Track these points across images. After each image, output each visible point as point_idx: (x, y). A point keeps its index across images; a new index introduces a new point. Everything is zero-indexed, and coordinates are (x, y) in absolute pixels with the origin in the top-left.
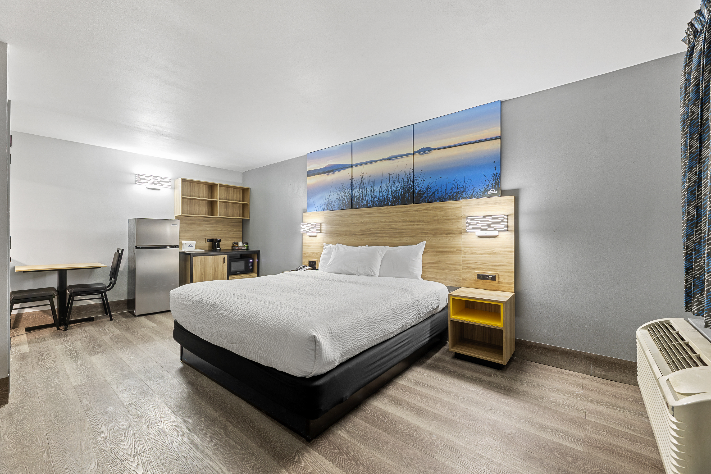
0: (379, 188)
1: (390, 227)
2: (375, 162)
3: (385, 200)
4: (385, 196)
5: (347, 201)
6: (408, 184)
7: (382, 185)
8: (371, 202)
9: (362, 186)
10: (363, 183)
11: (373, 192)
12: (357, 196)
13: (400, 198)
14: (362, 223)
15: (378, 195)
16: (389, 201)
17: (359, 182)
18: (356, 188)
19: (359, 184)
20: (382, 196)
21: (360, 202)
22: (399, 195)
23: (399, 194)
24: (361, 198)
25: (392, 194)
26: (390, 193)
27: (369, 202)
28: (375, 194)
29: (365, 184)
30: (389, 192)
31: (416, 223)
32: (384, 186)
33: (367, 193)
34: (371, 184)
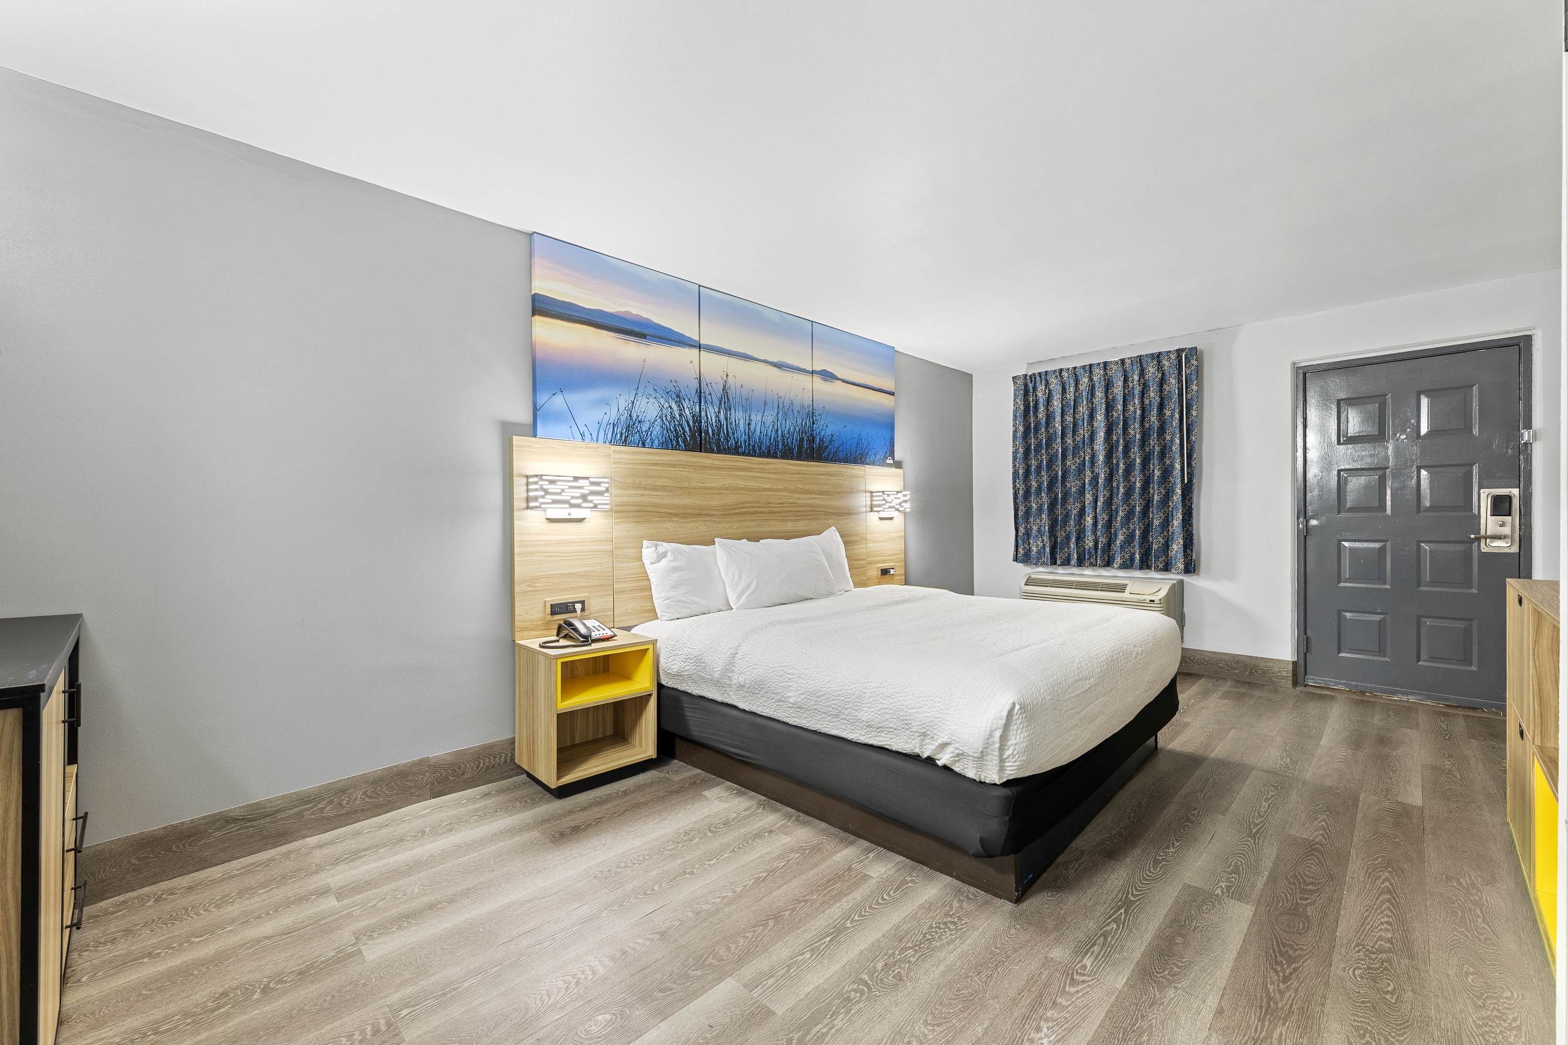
0: (759, 417)
1: (779, 501)
2: (751, 359)
3: (770, 445)
4: (771, 436)
5: (687, 429)
6: (806, 424)
7: (766, 414)
8: (745, 444)
9: (725, 403)
10: (728, 397)
11: (749, 424)
12: (714, 424)
13: (795, 448)
14: (726, 489)
15: (758, 433)
16: (778, 449)
17: (718, 391)
18: (712, 403)
19: (719, 396)
20: (766, 435)
21: (722, 440)
22: (794, 442)
23: (793, 439)
24: (723, 430)
25: (782, 436)
26: (780, 432)
27: (741, 443)
28: (752, 427)
29: (731, 400)
30: (777, 431)
31: (817, 496)
32: (770, 416)
33: (737, 423)
34: (744, 404)
